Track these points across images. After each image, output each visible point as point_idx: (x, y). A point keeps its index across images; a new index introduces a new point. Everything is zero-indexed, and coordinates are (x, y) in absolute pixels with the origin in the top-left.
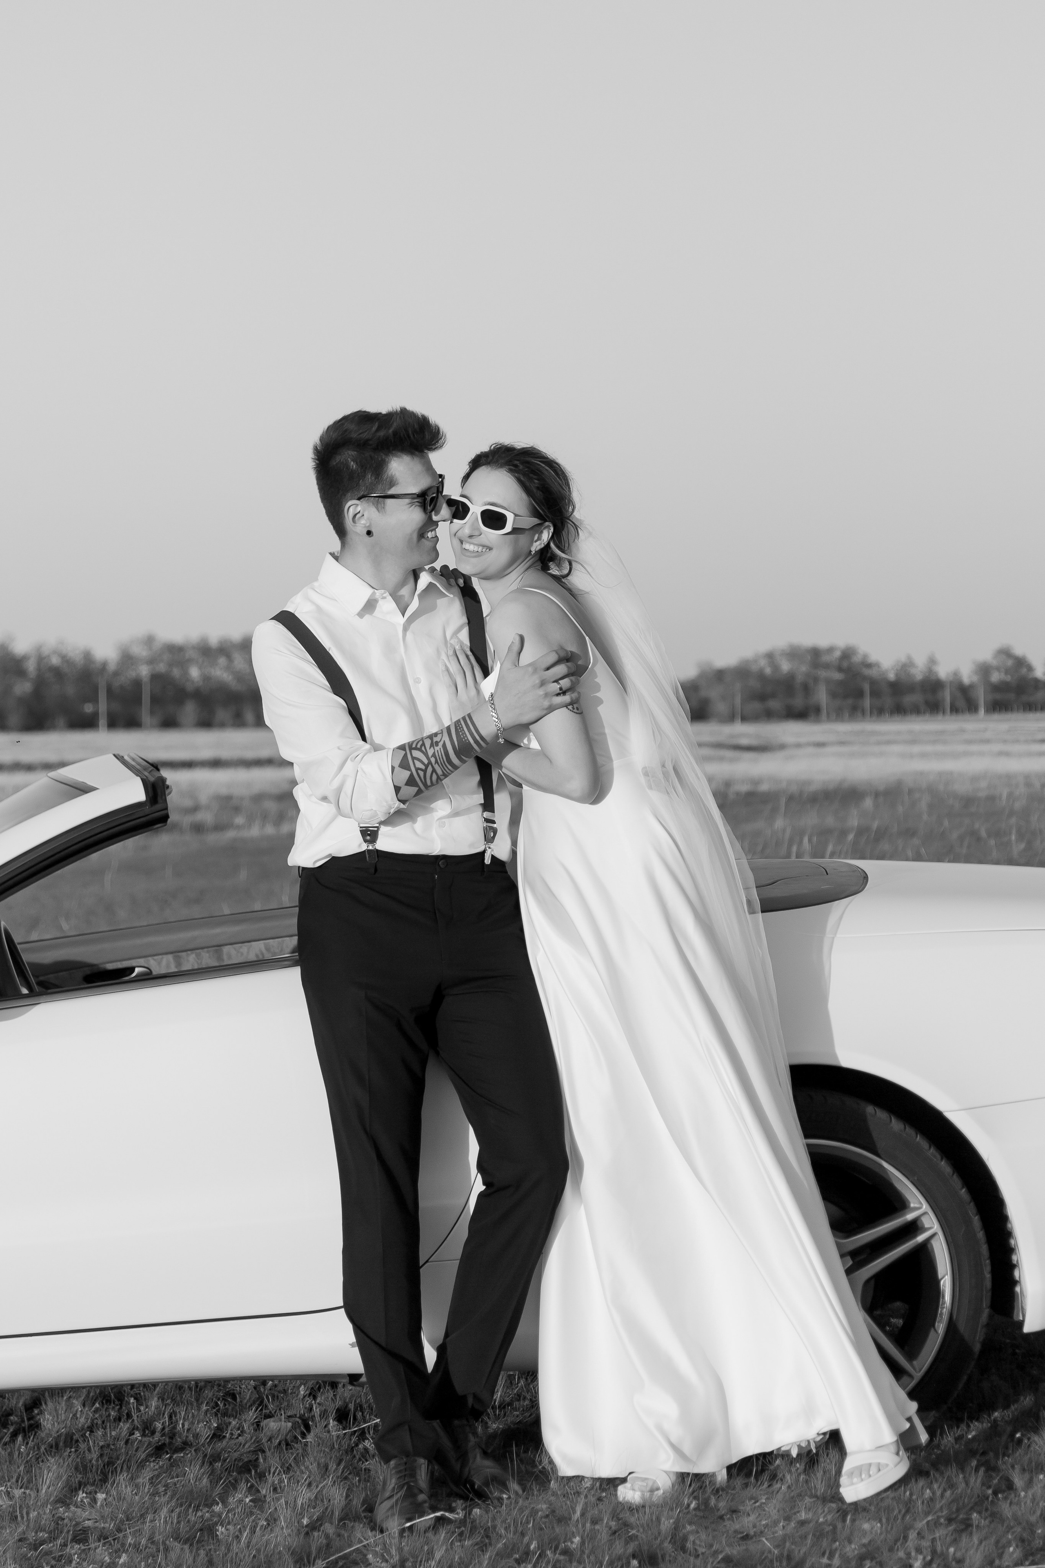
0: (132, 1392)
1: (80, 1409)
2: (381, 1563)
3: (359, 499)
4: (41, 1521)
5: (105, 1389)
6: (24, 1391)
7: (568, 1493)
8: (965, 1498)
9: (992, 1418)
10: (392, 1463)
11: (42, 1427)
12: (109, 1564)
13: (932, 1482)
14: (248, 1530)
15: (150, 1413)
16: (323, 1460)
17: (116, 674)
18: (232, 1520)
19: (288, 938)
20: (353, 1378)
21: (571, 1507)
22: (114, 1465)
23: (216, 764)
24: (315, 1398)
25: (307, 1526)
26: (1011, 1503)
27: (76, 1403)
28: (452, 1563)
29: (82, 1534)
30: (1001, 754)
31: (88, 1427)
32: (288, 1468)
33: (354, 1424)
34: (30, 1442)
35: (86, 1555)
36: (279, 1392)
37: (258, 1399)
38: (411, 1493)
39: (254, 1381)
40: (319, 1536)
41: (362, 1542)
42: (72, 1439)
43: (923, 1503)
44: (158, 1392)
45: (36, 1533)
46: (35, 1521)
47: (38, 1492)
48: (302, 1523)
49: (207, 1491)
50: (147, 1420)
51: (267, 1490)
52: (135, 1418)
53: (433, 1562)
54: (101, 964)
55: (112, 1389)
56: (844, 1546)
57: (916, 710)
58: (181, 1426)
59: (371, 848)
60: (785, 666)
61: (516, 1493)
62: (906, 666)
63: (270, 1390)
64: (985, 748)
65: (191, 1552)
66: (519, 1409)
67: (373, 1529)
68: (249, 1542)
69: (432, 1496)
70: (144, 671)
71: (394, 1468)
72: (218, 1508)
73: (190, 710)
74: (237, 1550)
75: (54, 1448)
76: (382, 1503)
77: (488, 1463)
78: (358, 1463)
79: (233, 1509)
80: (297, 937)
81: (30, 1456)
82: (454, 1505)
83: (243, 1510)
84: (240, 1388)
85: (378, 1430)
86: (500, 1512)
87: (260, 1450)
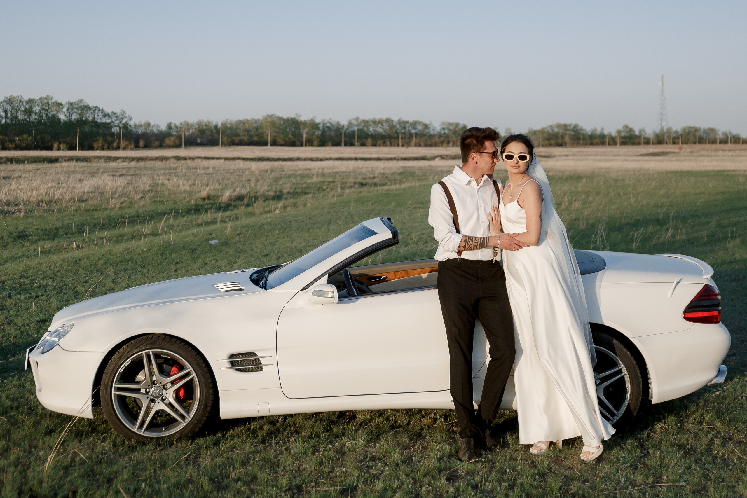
4: (361, 453)
7: (516, 450)
8: (635, 458)
10: (464, 439)
12: (382, 470)
15: (388, 415)
16: (441, 434)
17: (347, 129)
18: (417, 455)
21: (517, 455)
22: (380, 433)
23: (378, 159)
25: (439, 458)
26: (649, 460)
29: (373, 458)
30: (625, 160)
31: (371, 419)
32: (431, 436)
33: (449, 421)
35: (375, 466)
38: (470, 449)
40: (443, 462)
41: (457, 466)
42: (366, 423)
45: (360, 457)
46: (359, 453)
47: (358, 442)
48: (437, 457)
49: (408, 444)
50: (388, 418)
51: (426, 444)
52: (384, 417)
57: (597, 144)
59: (460, 257)
60: (556, 130)
62: (594, 130)
64: (620, 158)
69: (475, 451)
70: (356, 128)
71: (464, 441)
72: (412, 450)
73: (369, 140)
76: (461, 451)
78: (451, 435)
79: (417, 451)
81: (355, 428)
83: (420, 451)
86: (496, 456)
87: (422, 429)
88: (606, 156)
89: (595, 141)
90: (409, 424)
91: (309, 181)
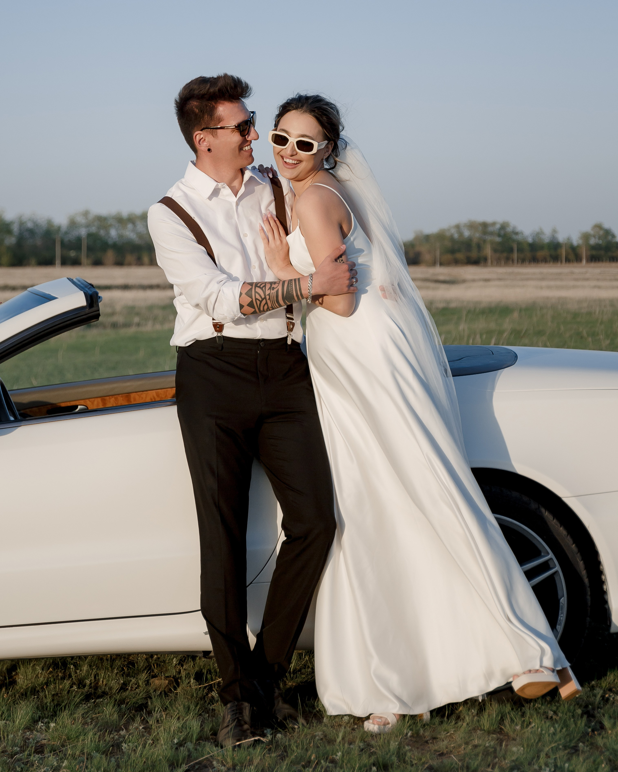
0: (72, 662)
1: (40, 672)
2: (221, 767)
3: (202, 130)
4: (15, 740)
5: (56, 660)
6: (7, 661)
7: (334, 725)
8: (574, 734)
9: (591, 685)
10: (229, 705)
11: (17, 683)
12: (56, 766)
13: (554, 723)
14: (141, 746)
15: (83, 674)
16: (187, 703)
17: (66, 233)
18: (132, 740)
19: (170, 389)
20: (206, 654)
21: (336, 733)
22: (60, 706)
23: (126, 287)
24: (182, 666)
25: (177, 744)
26: (603, 738)
27: (38, 668)
28: (264, 767)
29: (40, 748)
30: (595, 287)
31: (45, 683)
32: (166, 708)
33: (205, 682)
34: (10, 692)
35: (43, 761)
36: (161, 662)
37: (148, 666)
38: (239, 724)
39: (146, 655)
40: (184, 750)
41: (210, 753)
42: (35, 689)
43: (549, 735)
44: (88, 661)
45: (12, 747)
46: (12, 740)
47: (14, 722)
48: (174, 742)
49: (116, 722)
50: (81, 678)
51: (153, 721)
52: (74, 677)
53: (253, 767)
54: (58, 403)
55: (61, 660)
56: (501, 761)
57: (545, 260)
58: (101, 682)
59: (219, 335)
60: (467, 233)
61: (303, 725)
62: (539, 234)
63: (155, 660)
64: (586, 283)
65: (106, 759)
66: (305, 674)
67: (217, 746)
68: (142, 754)
69: (252, 726)
70: (83, 232)
71: (229, 709)
72: (123, 732)
73: (110, 255)
74: (134, 758)
75: (24, 695)
76: (222, 730)
77: (286, 706)
78: (208, 705)
79: (133, 733)
80: (175, 389)
81: (10, 700)
82: (265, 732)
83: (138, 734)
84: (137, 659)
85: (220, 686)
86: (293, 736)
87: (149, 697)
89: (540, 254)
90: (123, 688)
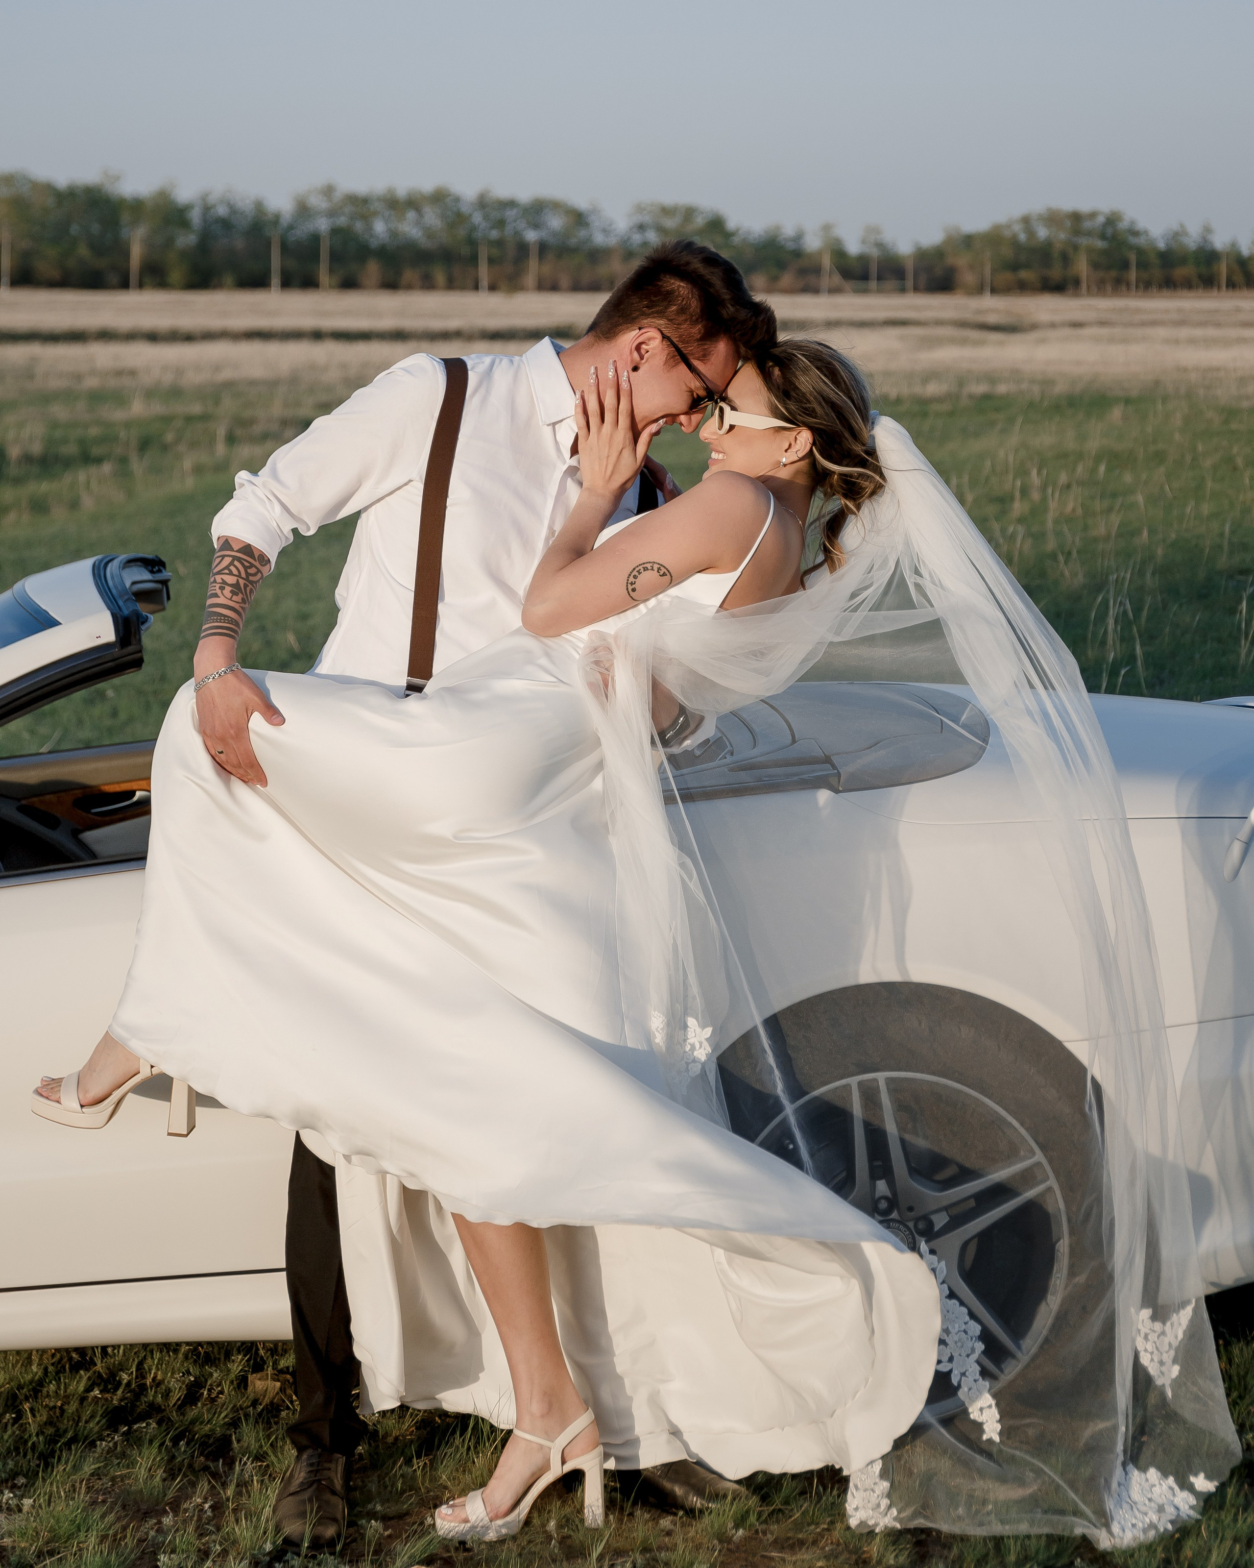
10: (305, 1454)
17: (291, 227)
48: (264, 1549)
49: (158, 1493)
57: (1188, 285)
58: (152, 1376)
60: (1042, 233)
62: (1178, 235)
70: (323, 225)
71: (304, 1460)
72: (167, 1521)
73: (373, 269)
87: (235, 1424)
88: (1218, 325)
89: (1180, 272)
90: (192, 1395)
91: (118, 415)
